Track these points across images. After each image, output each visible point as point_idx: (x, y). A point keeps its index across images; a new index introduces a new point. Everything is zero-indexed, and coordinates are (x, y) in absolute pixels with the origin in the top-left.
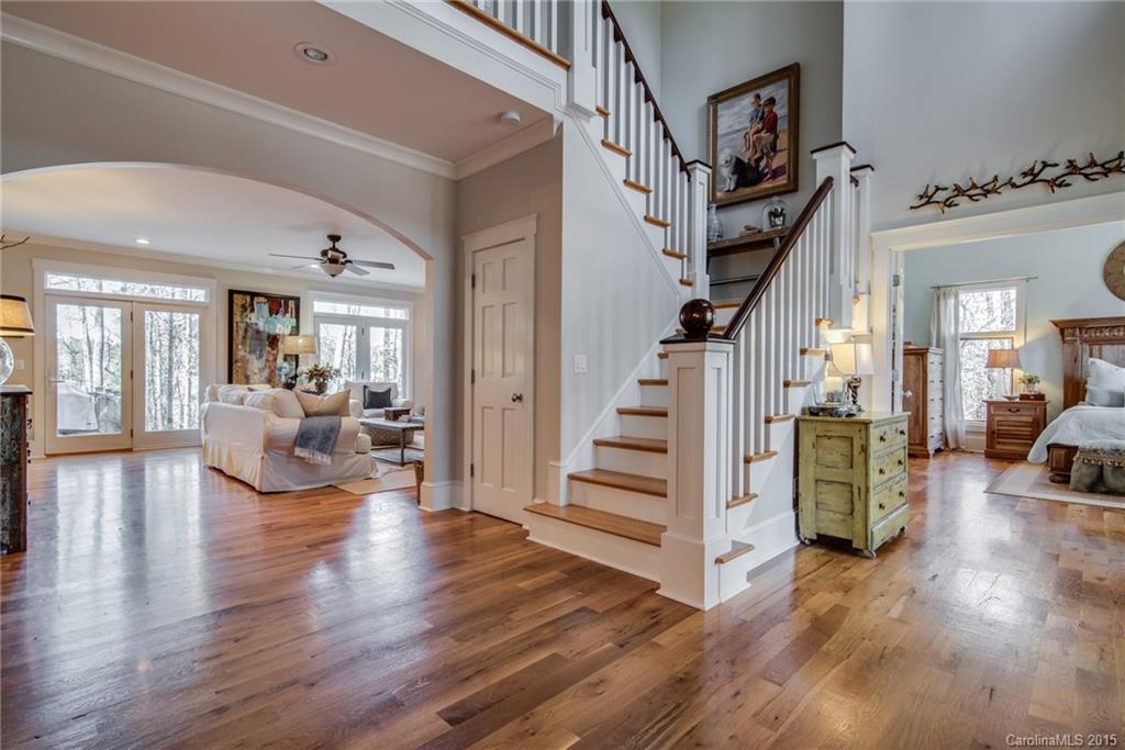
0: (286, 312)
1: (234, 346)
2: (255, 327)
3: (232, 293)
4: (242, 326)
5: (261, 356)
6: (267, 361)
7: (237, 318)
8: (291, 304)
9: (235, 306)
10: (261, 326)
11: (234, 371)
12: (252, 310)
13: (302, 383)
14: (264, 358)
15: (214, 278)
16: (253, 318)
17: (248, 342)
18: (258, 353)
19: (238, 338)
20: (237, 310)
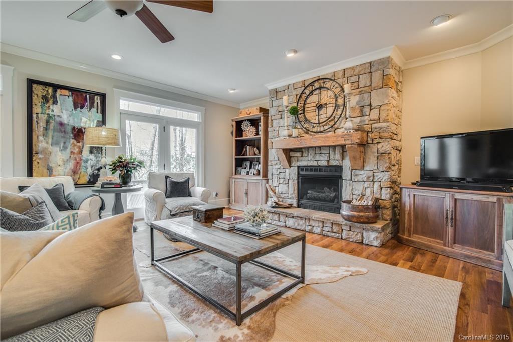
0: (92, 106)
1: (34, 137)
2: (58, 119)
3: (31, 82)
4: (43, 117)
5: (65, 148)
6: (72, 152)
7: (37, 109)
8: (97, 100)
9: (34, 98)
10: (65, 118)
11: (34, 163)
12: (55, 102)
13: (106, 174)
14: (68, 151)
15: (10, 65)
16: (55, 110)
17: (50, 133)
18: (62, 145)
19: (38, 129)
20: (37, 100)
